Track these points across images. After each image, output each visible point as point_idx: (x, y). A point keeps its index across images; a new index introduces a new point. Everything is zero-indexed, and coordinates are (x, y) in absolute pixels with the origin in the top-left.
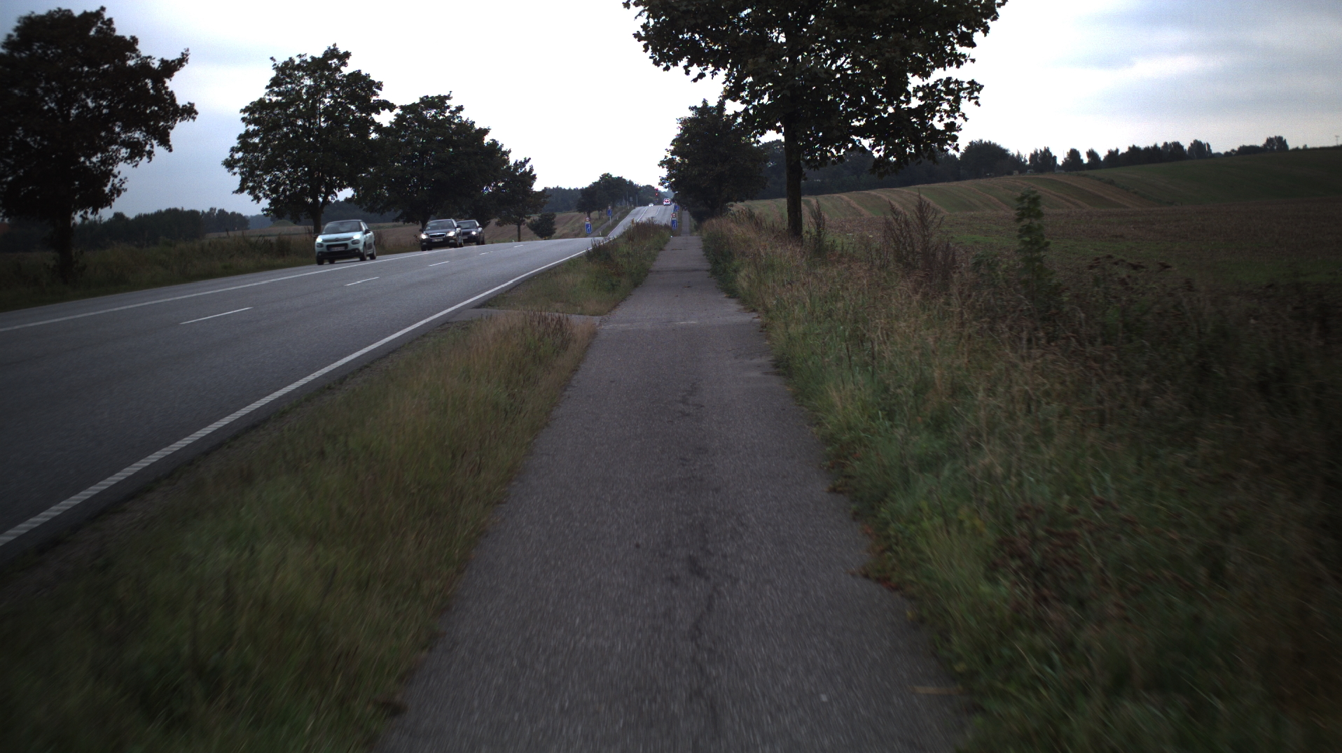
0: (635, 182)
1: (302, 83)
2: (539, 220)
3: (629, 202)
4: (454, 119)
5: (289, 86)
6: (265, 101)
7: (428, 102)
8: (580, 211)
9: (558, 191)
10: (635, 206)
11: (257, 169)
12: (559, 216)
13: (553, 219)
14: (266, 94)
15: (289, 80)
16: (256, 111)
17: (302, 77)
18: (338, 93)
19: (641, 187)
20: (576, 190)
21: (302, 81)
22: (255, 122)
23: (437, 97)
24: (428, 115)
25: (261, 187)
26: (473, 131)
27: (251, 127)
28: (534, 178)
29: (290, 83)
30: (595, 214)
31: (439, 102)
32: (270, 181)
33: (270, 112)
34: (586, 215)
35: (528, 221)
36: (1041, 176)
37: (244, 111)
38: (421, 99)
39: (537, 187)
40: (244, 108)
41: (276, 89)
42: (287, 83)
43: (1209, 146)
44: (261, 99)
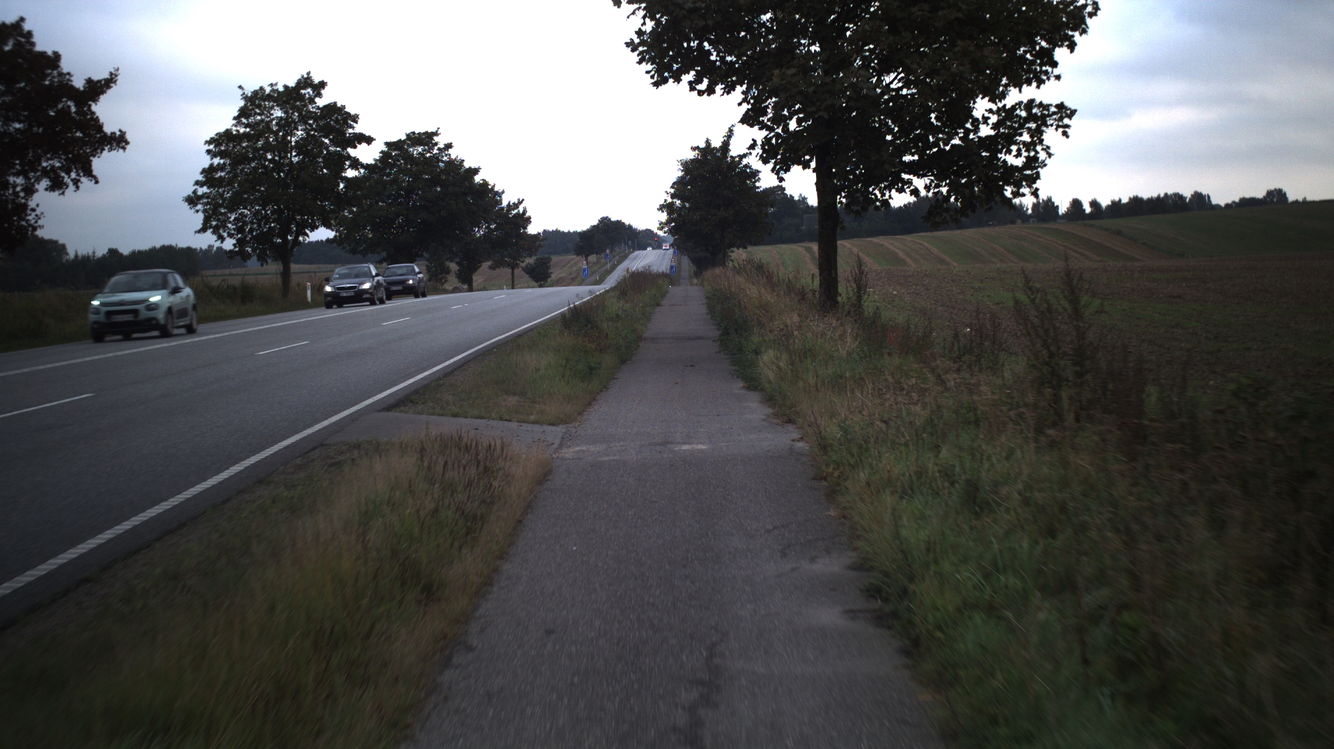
0: (635, 226)
1: (272, 114)
2: (535, 263)
3: (628, 245)
4: (443, 157)
5: (259, 118)
6: (232, 133)
7: (415, 139)
8: (578, 254)
9: (557, 233)
10: (634, 250)
11: (221, 206)
12: (555, 259)
13: (549, 262)
14: (233, 125)
15: (258, 111)
16: (222, 143)
17: (272, 108)
18: (310, 125)
19: (640, 232)
20: (575, 233)
21: (272, 112)
22: (221, 154)
23: (424, 134)
24: (415, 152)
25: (225, 227)
26: (463, 170)
27: (217, 161)
28: (528, 220)
29: (259, 114)
30: (593, 258)
31: (426, 139)
32: (235, 219)
33: (236, 145)
34: (584, 258)
35: (524, 265)
36: (1046, 225)
37: (209, 142)
38: (408, 135)
39: (532, 229)
40: (208, 139)
41: (244, 120)
42: (256, 114)
43: (1209, 197)
44: (227, 130)
